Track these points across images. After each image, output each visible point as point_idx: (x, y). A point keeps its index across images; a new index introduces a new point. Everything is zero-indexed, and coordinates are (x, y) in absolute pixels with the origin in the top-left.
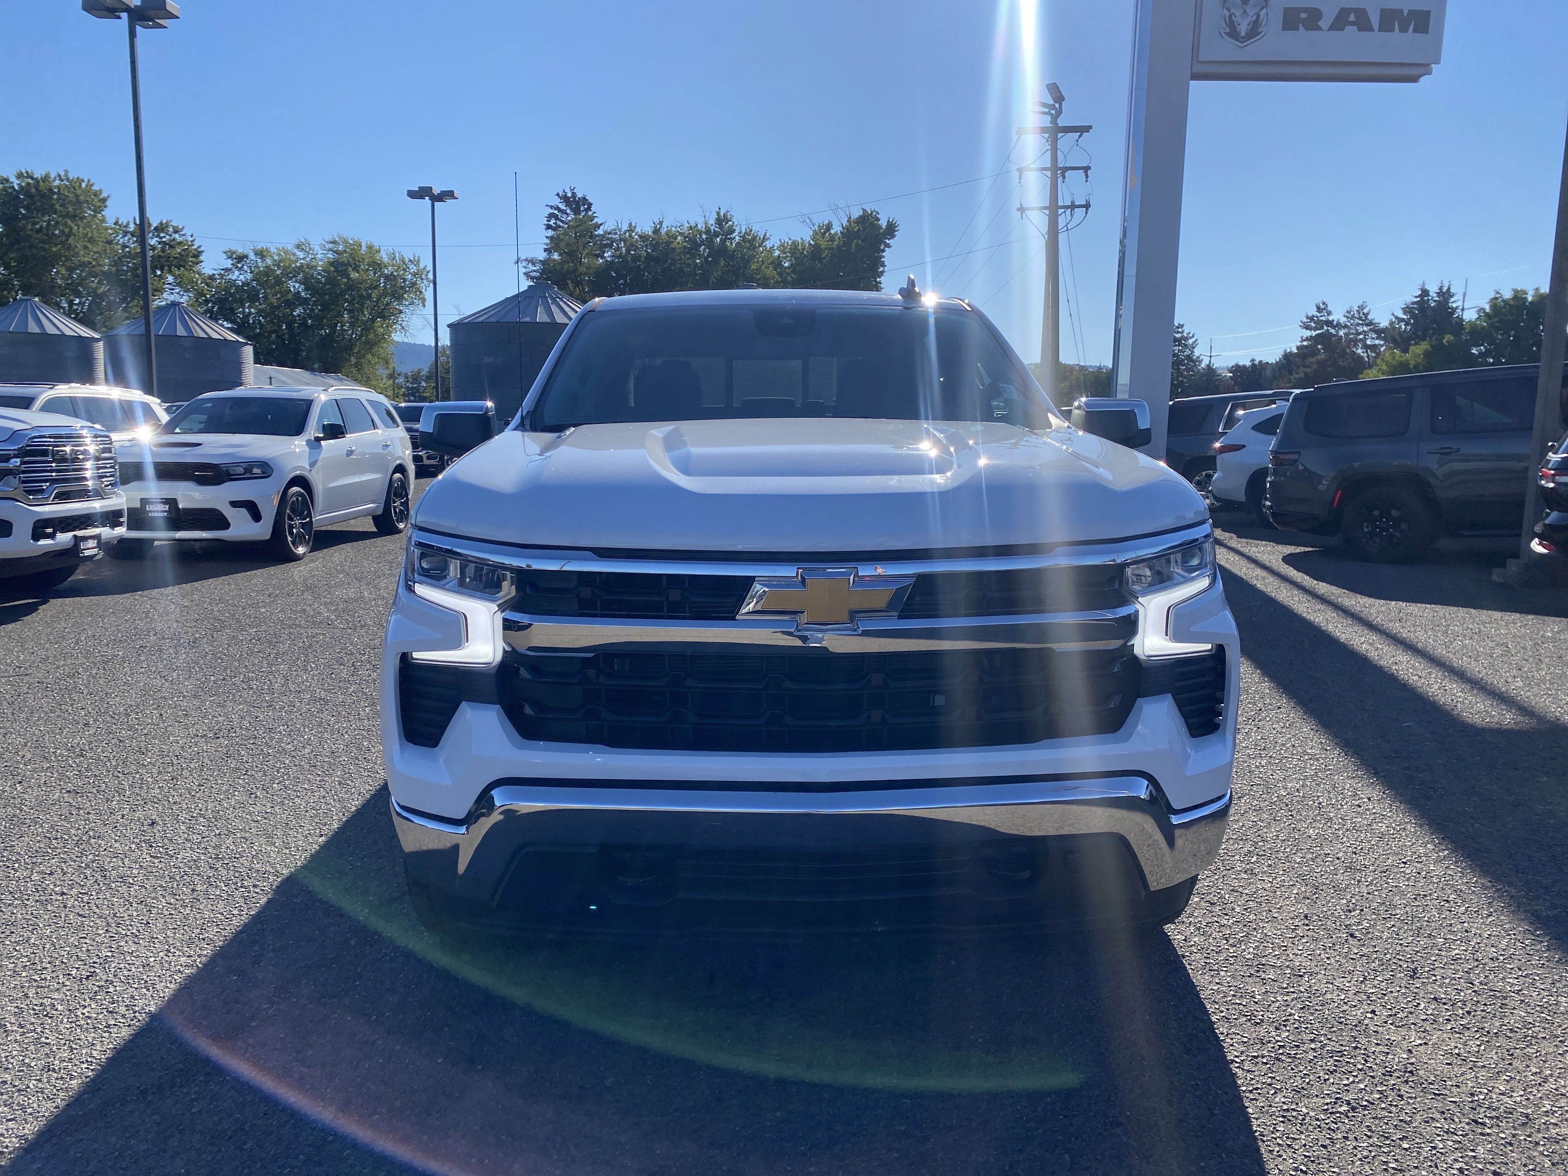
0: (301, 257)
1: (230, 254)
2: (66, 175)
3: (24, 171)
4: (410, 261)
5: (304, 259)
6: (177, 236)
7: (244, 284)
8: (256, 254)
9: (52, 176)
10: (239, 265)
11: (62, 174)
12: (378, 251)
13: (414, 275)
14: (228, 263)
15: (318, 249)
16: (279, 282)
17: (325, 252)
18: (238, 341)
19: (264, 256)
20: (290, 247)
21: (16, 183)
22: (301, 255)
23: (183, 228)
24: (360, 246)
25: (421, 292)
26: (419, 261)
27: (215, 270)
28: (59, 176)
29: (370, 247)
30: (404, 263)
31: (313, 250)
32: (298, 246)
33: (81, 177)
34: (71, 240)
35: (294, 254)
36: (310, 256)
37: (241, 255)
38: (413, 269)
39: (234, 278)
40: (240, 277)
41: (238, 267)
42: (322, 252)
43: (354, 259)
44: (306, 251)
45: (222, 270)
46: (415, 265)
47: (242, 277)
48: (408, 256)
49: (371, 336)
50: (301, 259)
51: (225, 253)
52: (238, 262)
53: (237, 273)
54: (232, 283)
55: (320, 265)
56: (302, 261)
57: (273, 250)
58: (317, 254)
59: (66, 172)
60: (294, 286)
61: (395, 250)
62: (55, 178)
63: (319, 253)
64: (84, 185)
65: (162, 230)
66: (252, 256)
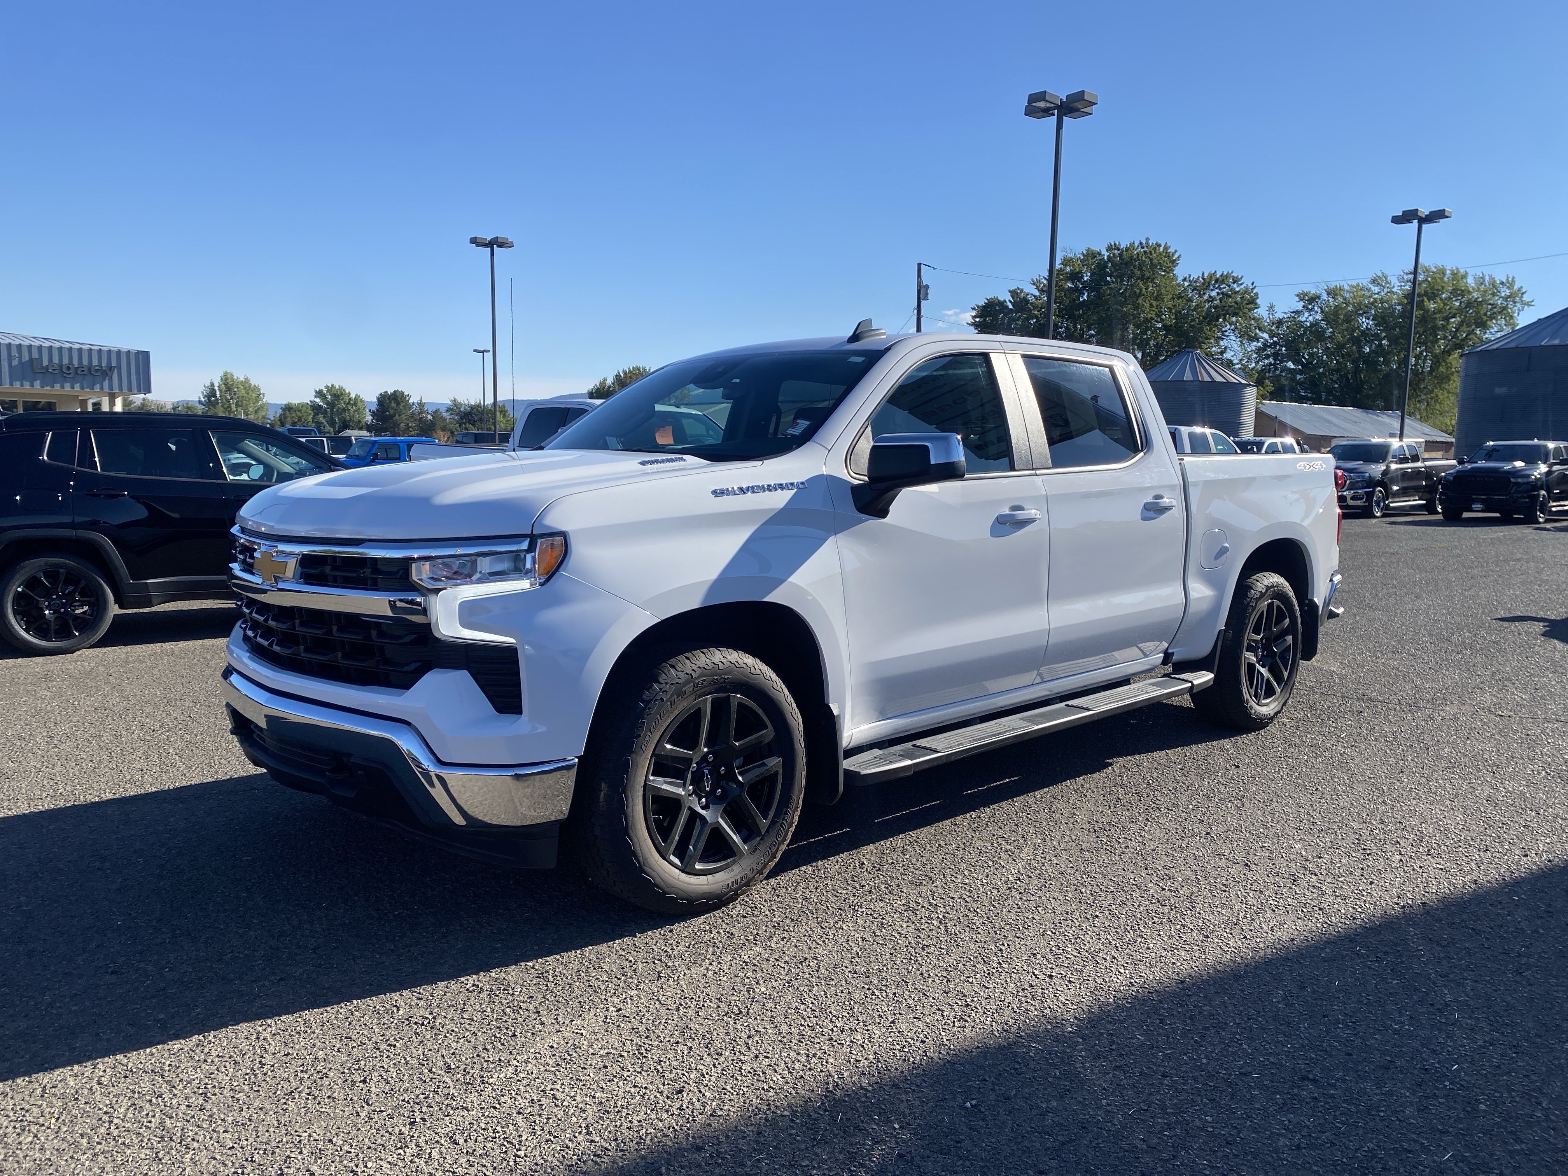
0: (1376, 292)
1: (1302, 297)
2: (1147, 243)
3: (1113, 244)
4: (1502, 283)
5: (1378, 294)
6: (1235, 285)
7: (1312, 325)
8: (1329, 294)
9: (1136, 245)
10: (1310, 307)
11: (1144, 242)
12: (1465, 276)
13: (1506, 298)
14: (1300, 306)
15: (1394, 281)
16: (1348, 319)
17: (1403, 284)
18: (1240, 383)
19: (1336, 295)
20: (1365, 282)
21: (1106, 254)
22: (1376, 289)
23: (1242, 278)
24: (1444, 274)
25: (1512, 317)
26: (1513, 281)
27: (1285, 313)
28: (1141, 243)
29: (1455, 275)
30: (1494, 286)
31: (1390, 284)
32: (1374, 281)
33: (1159, 242)
34: (1140, 301)
35: (1369, 290)
36: (1385, 290)
37: (1314, 296)
38: (1504, 292)
39: (1303, 319)
40: (1307, 318)
41: (1308, 309)
42: (1399, 284)
43: (1433, 288)
44: (1381, 285)
45: (1292, 312)
46: (1508, 288)
47: (1311, 318)
48: (1500, 277)
49: (1442, 369)
50: (1375, 294)
51: (1297, 295)
52: (1310, 304)
53: (1306, 315)
54: (1300, 325)
55: (1395, 299)
56: (1376, 296)
57: (1346, 288)
58: (1394, 287)
59: (1147, 239)
60: (1365, 323)
61: (1485, 273)
62: (1138, 246)
63: (1396, 286)
64: (1161, 249)
65: (1223, 282)
66: (1324, 296)
